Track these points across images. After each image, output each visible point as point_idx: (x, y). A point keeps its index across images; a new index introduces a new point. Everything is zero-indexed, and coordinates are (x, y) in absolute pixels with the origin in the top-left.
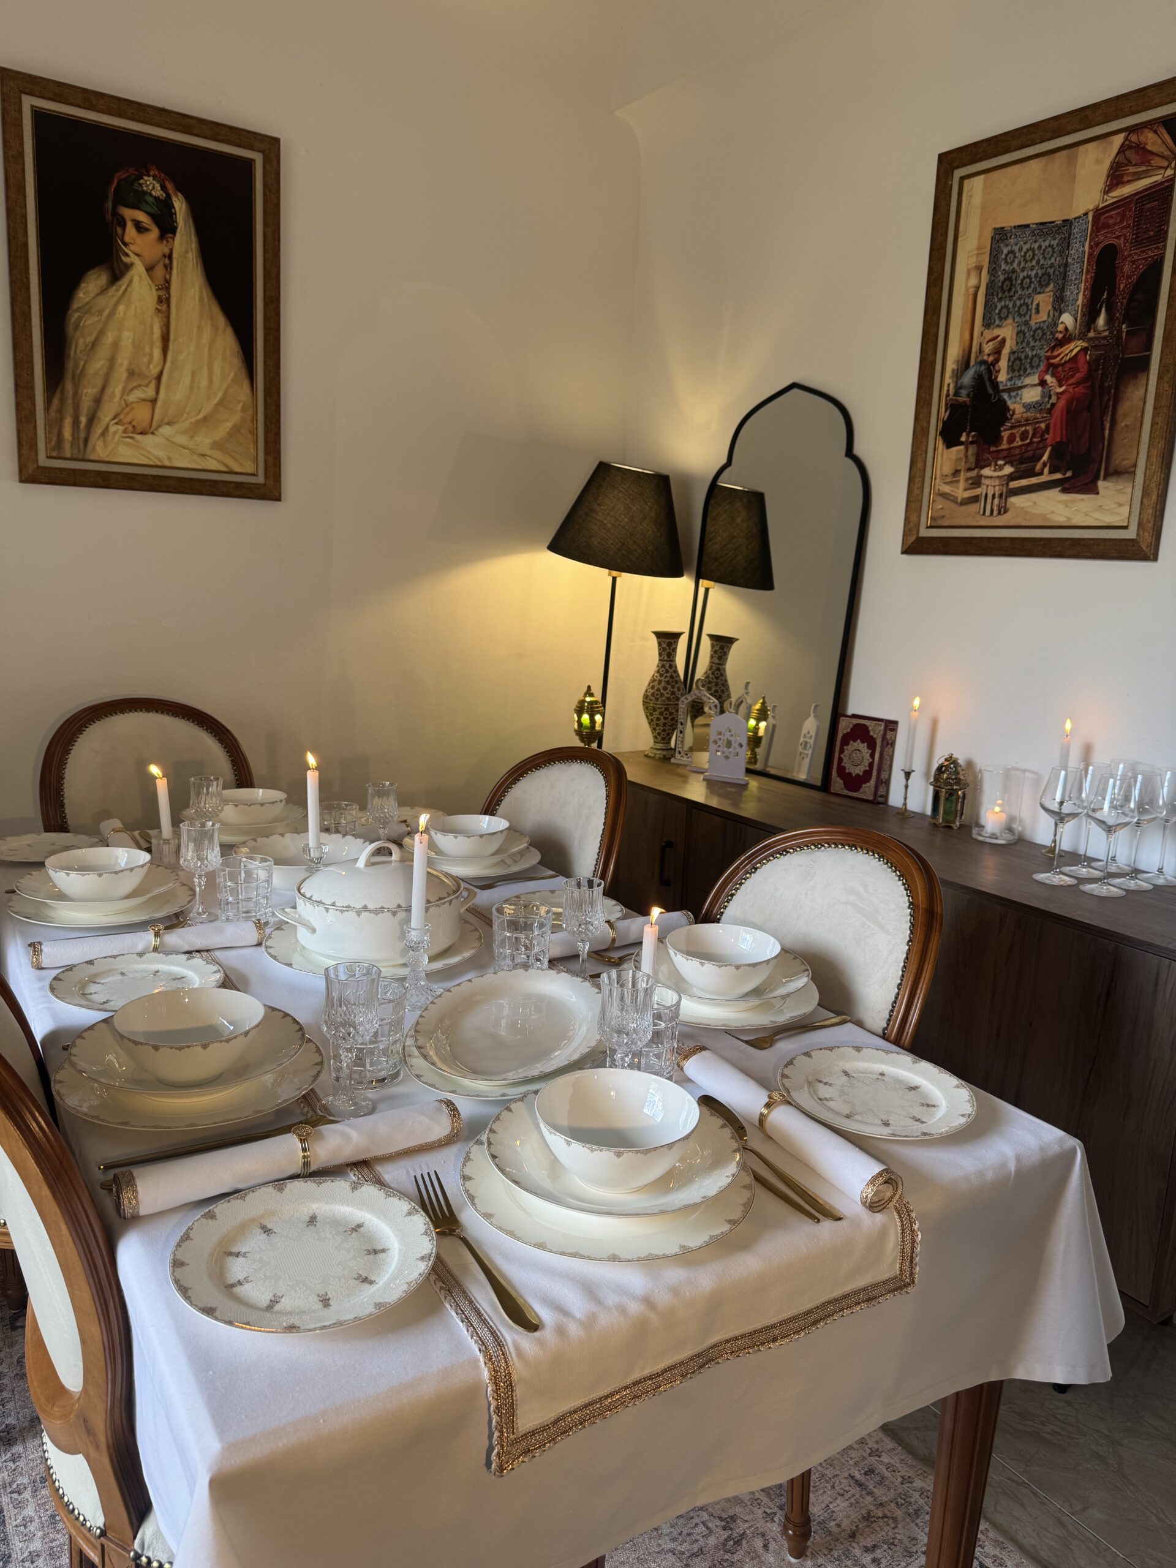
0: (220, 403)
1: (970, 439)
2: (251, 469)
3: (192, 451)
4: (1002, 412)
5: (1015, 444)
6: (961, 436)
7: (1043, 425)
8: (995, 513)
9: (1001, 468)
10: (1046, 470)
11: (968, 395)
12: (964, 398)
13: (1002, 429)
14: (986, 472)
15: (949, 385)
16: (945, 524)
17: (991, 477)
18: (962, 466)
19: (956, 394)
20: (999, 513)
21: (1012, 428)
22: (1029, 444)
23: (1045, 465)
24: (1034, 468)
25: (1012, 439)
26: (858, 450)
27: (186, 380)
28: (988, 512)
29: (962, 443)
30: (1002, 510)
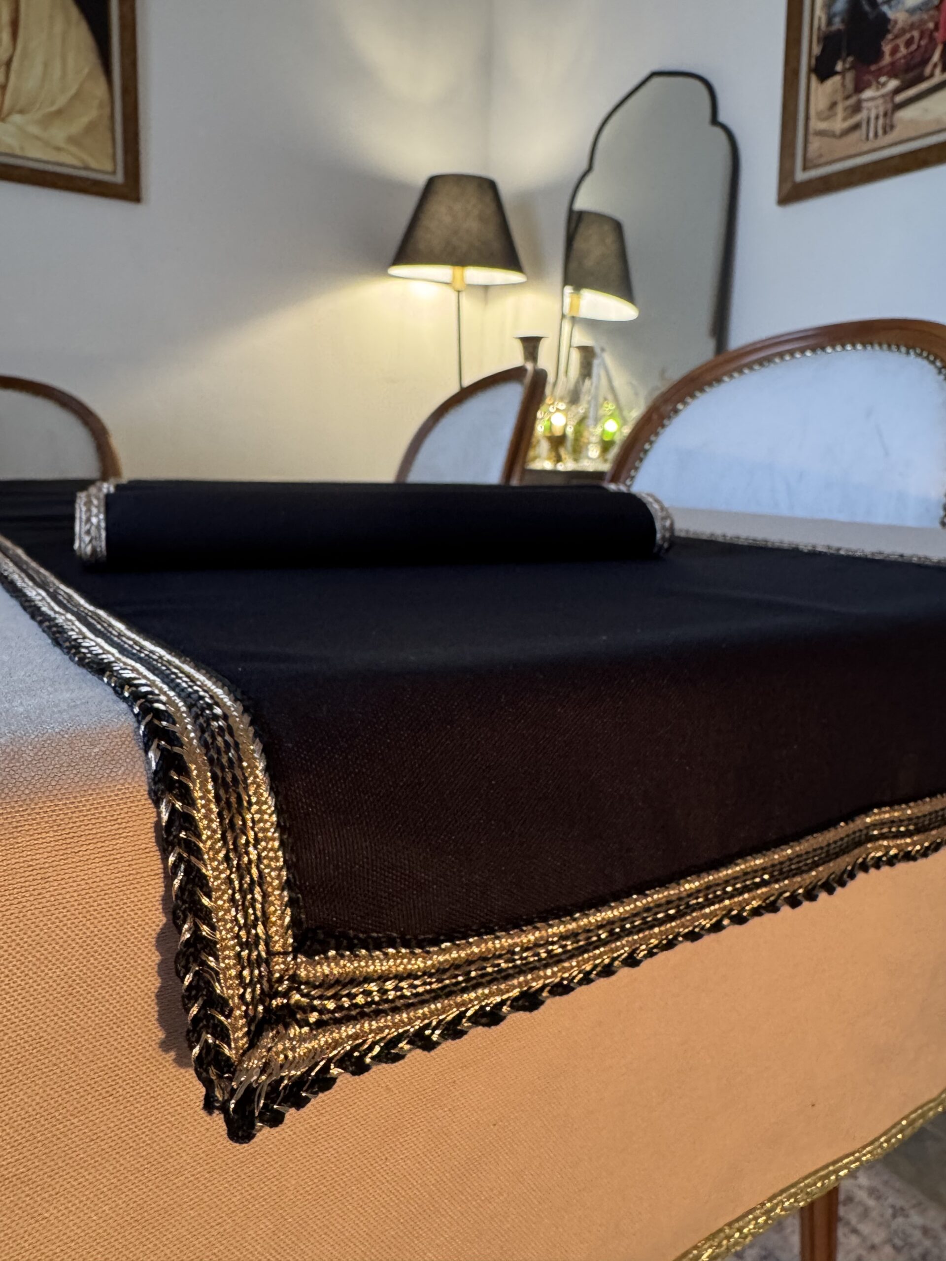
0: (77, 96)
1: (847, 66)
2: (108, 167)
3: (47, 144)
4: (883, 24)
5: (899, 55)
6: (835, 64)
7: (931, 25)
8: (880, 132)
9: (884, 85)
10: (938, 71)
11: (843, 21)
12: (838, 24)
13: (883, 43)
14: (868, 94)
15: (820, 19)
16: (823, 160)
17: (872, 99)
18: (839, 97)
19: (830, 22)
20: (885, 132)
21: (896, 37)
22: (916, 50)
23: (935, 66)
24: (922, 72)
25: (894, 51)
26: (722, 117)
27: (38, 70)
28: (871, 134)
29: (836, 73)
30: (888, 129)
